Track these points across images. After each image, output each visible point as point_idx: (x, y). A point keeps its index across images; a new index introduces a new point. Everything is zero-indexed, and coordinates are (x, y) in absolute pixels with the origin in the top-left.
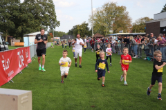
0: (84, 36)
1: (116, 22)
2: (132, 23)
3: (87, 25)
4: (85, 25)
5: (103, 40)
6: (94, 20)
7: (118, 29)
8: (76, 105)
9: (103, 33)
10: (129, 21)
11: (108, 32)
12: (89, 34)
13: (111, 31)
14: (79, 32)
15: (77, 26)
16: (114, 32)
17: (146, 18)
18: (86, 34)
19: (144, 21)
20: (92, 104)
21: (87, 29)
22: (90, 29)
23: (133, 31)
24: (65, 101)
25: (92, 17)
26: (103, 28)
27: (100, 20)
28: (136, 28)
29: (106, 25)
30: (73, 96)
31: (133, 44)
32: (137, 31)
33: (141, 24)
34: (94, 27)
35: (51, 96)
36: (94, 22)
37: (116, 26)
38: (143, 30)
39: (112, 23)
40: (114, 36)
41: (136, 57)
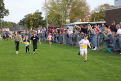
0: (37, 27)
1: (73, 10)
2: (90, 11)
3: (41, 13)
4: (38, 14)
5: (59, 31)
6: (48, 8)
7: (76, 18)
9: (59, 23)
10: (87, 8)
12: (43, 24)
13: (68, 21)
14: (31, 23)
15: (29, 16)
16: (71, 21)
17: (105, 5)
18: (39, 24)
19: (104, 8)
21: (41, 18)
22: (44, 19)
23: (92, 20)
25: (46, 5)
26: (59, 17)
27: (55, 8)
28: (94, 17)
29: (61, 13)
32: (97, 20)
33: (101, 12)
34: (48, 17)
36: (48, 10)
37: (73, 14)
38: (103, 18)
39: (69, 11)
40: (71, 25)
41: (95, 49)
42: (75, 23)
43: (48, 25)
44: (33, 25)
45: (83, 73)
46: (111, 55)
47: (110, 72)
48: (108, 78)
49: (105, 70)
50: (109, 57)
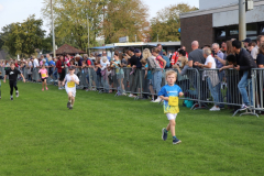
0: (31, 52)
1: (111, 16)
2: (148, 19)
3: (39, 23)
4: (33, 25)
5: (80, 61)
6: (55, 9)
7: (117, 34)
9: (81, 44)
10: (142, 13)
11: (92, 42)
12: (45, 46)
13: (100, 39)
14: (19, 43)
15: (13, 27)
16: (108, 41)
17: (180, 7)
18: (37, 46)
19: (177, 13)
21: (40, 33)
22: (47, 35)
23: (153, 39)
25: (51, 5)
26: (80, 30)
27: (70, 11)
28: (157, 32)
29: (85, 23)
31: (152, 70)
32: (162, 39)
33: (170, 23)
34: (57, 30)
36: (55, 15)
37: (112, 26)
38: (175, 34)
39: (102, 17)
40: (107, 50)
41: (158, 100)
42: (116, 45)
43: (55, 48)
44: (23, 49)
45: (132, 152)
46: (190, 113)
47: (189, 149)
48: (184, 161)
50: (188, 116)
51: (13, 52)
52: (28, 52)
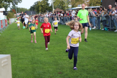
4: (45, 1)
7: (76, 4)
8: (44, 73)
9: (63, 8)
11: (67, 7)
12: (50, 9)
13: (70, 6)
14: (40, 8)
15: (38, 2)
16: (72, 7)
18: (47, 9)
20: (59, 71)
21: (48, 4)
22: (50, 5)
23: (90, 5)
24: (34, 69)
26: (62, 3)
28: (92, 2)
30: (41, 65)
32: (94, 5)
34: (54, 3)
35: (20, 66)
37: (74, 1)
38: (99, 3)
40: (73, 10)
41: (94, 28)
42: (77, 8)
43: (54, 9)
44: (42, 10)
45: (86, 47)
46: (107, 33)
47: (109, 46)
48: (107, 50)
49: (104, 44)
50: (106, 34)
51: (38, 12)
52: (44, 11)
